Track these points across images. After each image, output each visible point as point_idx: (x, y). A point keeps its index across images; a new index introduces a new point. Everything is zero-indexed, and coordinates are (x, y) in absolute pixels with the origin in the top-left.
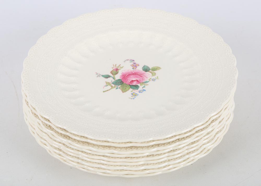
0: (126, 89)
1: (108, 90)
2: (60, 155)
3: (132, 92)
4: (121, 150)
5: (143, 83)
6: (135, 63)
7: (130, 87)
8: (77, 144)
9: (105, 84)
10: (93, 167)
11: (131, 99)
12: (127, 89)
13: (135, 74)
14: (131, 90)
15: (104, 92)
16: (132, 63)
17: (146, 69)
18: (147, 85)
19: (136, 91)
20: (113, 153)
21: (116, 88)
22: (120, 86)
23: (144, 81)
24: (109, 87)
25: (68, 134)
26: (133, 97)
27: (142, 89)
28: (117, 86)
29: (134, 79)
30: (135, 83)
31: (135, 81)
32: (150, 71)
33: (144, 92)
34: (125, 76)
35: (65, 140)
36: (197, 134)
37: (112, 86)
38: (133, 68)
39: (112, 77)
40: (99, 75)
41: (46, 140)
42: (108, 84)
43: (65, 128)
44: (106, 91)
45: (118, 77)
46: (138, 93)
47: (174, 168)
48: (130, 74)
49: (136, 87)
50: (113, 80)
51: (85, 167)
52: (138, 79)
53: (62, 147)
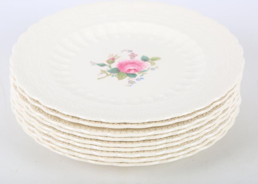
0: (122, 77)
1: (102, 78)
2: (49, 142)
3: (129, 80)
4: (116, 133)
5: (141, 72)
6: (133, 53)
7: (126, 75)
8: (68, 126)
9: (100, 72)
10: (84, 154)
11: (128, 86)
12: (124, 76)
13: (133, 63)
14: (128, 78)
15: (99, 79)
16: (130, 53)
17: (145, 59)
18: (146, 73)
19: (134, 79)
20: (107, 137)
21: (112, 76)
22: (116, 74)
23: (142, 70)
24: (104, 75)
25: (58, 115)
26: (130, 84)
27: (140, 77)
28: (113, 74)
29: (131, 68)
30: (132, 72)
31: (132, 70)
32: (150, 61)
33: (142, 80)
34: (122, 65)
35: (55, 123)
36: (198, 120)
37: (107, 74)
38: (131, 58)
39: (108, 66)
40: (94, 64)
41: (34, 127)
42: (103, 72)
43: (55, 108)
44: (101, 78)
45: (114, 66)
46: (136, 81)
47: (173, 158)
48: (127, 64)
49: (134, 75)
50: (109, 69)
51: (76, 154)
52: (135, 68)
53: (52, 133)
